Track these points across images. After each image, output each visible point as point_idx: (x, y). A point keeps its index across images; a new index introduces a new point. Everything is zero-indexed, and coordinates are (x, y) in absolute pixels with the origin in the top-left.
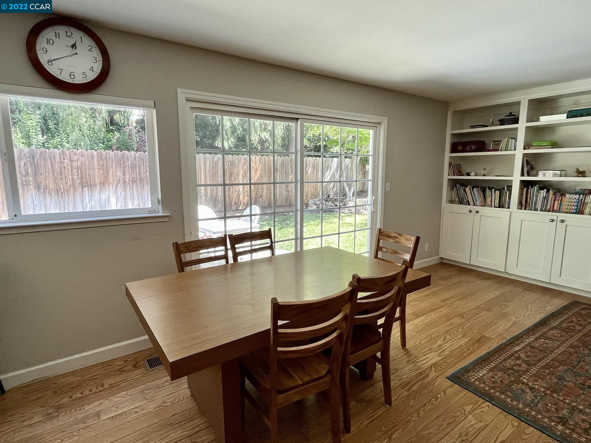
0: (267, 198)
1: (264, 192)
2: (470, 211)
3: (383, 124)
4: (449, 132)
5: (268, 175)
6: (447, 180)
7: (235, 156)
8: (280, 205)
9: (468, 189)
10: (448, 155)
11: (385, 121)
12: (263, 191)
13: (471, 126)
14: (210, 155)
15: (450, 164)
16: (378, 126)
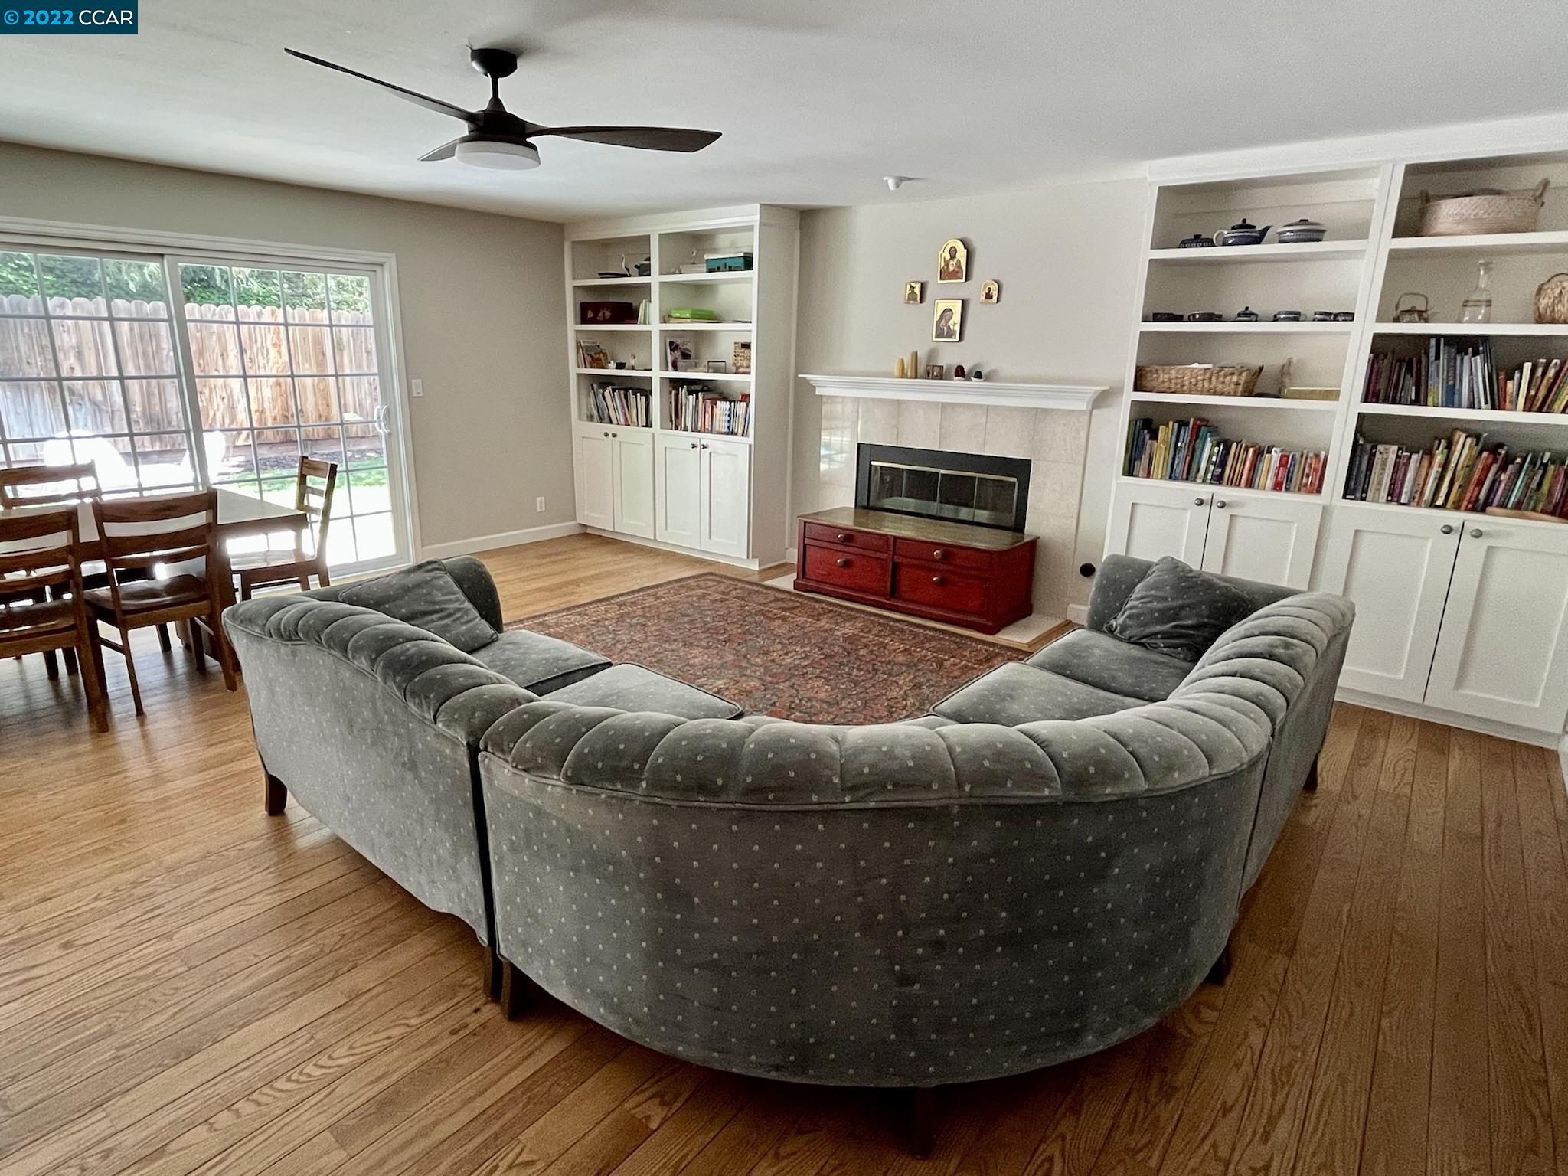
0: (320, 416)
1: (309, 402)
2: (606, 435)
3: (386, 266)
4: (569, 284)
5: (316, 358)
6: (575, 376)
7: (209, 308)
8: (360, 435)
9: (607, 393)
10: (572, 327)
11: (390, 260)
12: (306, 399)
13: (600, 274)
14: (130, 302)
15: (578, 345)
16: (378, 269)
